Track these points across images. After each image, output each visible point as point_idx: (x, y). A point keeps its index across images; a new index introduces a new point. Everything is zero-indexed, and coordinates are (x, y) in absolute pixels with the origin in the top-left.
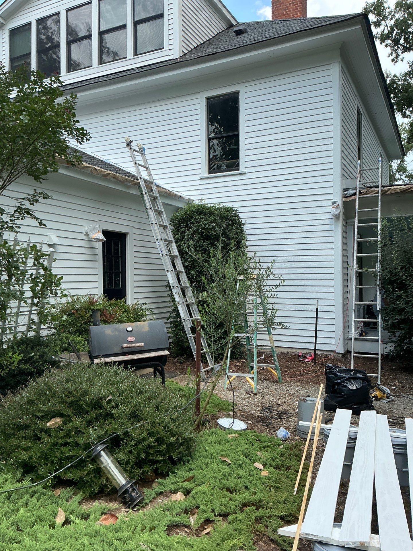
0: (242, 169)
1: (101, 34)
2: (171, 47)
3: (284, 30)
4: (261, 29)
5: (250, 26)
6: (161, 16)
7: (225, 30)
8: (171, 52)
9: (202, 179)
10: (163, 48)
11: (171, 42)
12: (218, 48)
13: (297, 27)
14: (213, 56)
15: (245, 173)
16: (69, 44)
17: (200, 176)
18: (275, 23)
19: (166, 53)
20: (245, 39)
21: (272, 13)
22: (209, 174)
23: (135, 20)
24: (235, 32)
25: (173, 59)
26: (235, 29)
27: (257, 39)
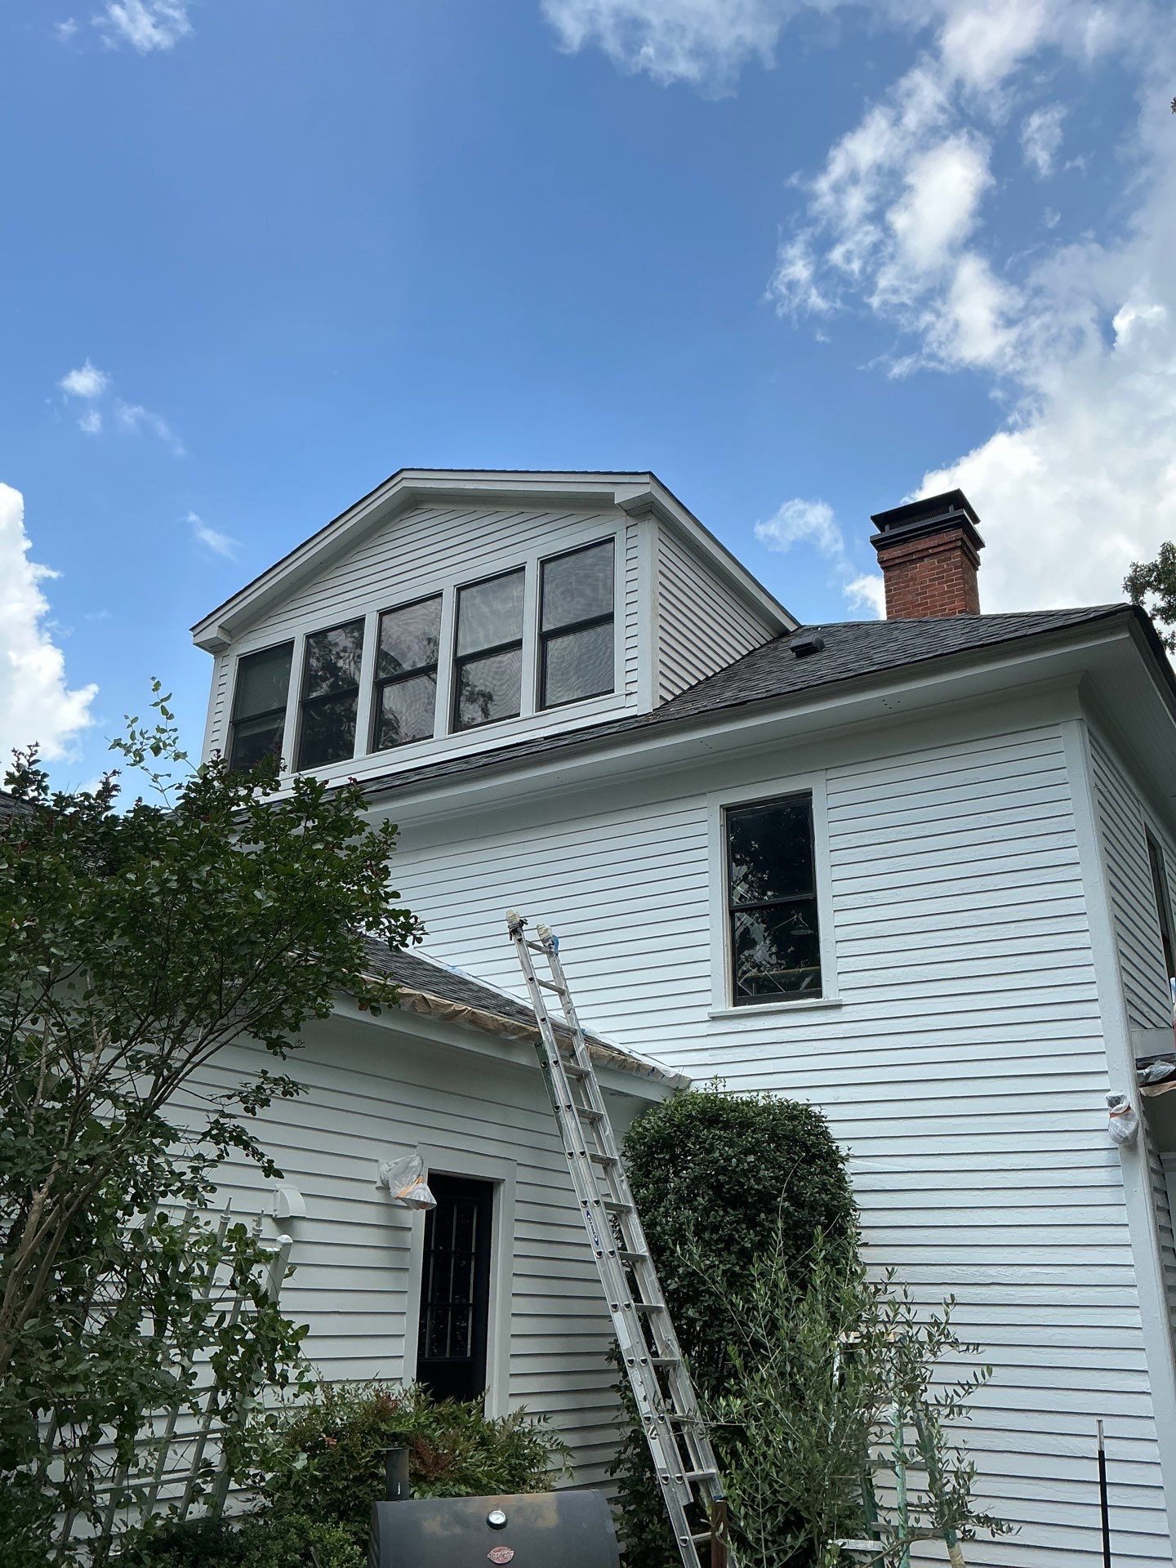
0: (829, 993)
1: (459, 663)
2: (632, 688)
3: (922, 648)
4: (863, 643)
5: (831, 634)
6: (609, 618)
7: (768, 643)
8: (633, 700)
9: (714, 1019)
10: (612, 691)
11: (632, 677)
12: (751, 689)
13: (955, 640)
14: (740, 709)
15: (839, 1006)
16: (379, 686)
17: (710, 1009)
18: (897, 629)
19: (621, 701)
20: (820, 667)
21: (887, 602)
22: (735, 1005)
23: (544, 630)
24: (793, 649)
25: (636, 716)
26: (795, 642)
27: (851, 666)
